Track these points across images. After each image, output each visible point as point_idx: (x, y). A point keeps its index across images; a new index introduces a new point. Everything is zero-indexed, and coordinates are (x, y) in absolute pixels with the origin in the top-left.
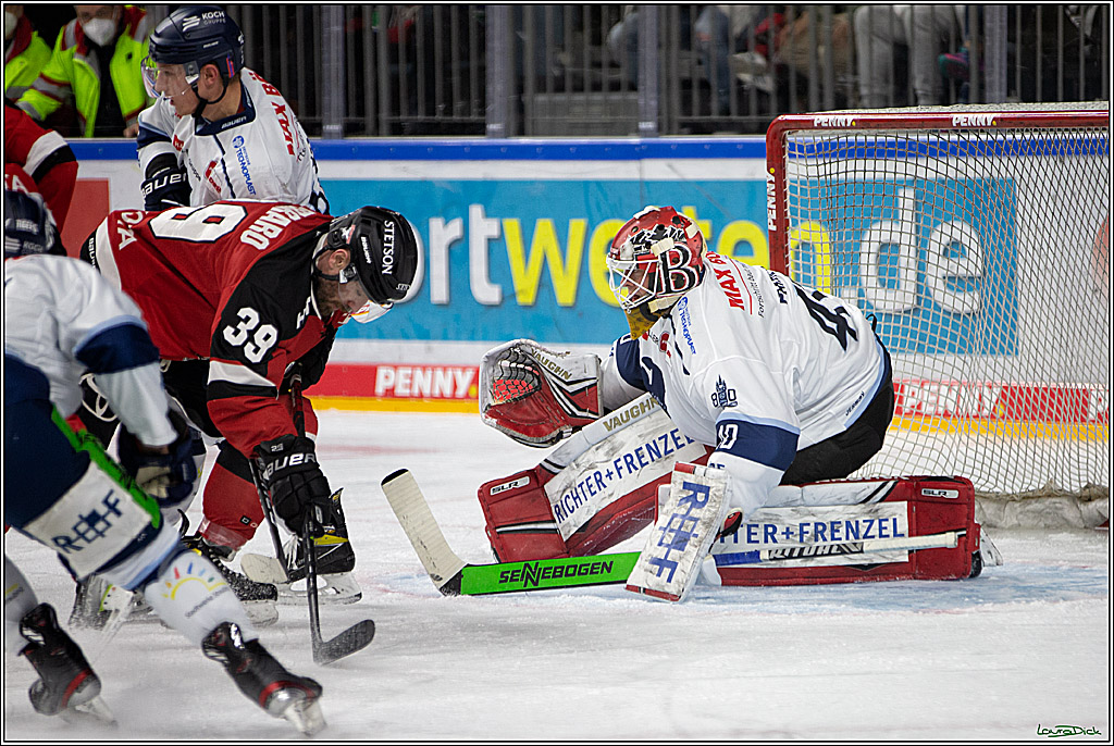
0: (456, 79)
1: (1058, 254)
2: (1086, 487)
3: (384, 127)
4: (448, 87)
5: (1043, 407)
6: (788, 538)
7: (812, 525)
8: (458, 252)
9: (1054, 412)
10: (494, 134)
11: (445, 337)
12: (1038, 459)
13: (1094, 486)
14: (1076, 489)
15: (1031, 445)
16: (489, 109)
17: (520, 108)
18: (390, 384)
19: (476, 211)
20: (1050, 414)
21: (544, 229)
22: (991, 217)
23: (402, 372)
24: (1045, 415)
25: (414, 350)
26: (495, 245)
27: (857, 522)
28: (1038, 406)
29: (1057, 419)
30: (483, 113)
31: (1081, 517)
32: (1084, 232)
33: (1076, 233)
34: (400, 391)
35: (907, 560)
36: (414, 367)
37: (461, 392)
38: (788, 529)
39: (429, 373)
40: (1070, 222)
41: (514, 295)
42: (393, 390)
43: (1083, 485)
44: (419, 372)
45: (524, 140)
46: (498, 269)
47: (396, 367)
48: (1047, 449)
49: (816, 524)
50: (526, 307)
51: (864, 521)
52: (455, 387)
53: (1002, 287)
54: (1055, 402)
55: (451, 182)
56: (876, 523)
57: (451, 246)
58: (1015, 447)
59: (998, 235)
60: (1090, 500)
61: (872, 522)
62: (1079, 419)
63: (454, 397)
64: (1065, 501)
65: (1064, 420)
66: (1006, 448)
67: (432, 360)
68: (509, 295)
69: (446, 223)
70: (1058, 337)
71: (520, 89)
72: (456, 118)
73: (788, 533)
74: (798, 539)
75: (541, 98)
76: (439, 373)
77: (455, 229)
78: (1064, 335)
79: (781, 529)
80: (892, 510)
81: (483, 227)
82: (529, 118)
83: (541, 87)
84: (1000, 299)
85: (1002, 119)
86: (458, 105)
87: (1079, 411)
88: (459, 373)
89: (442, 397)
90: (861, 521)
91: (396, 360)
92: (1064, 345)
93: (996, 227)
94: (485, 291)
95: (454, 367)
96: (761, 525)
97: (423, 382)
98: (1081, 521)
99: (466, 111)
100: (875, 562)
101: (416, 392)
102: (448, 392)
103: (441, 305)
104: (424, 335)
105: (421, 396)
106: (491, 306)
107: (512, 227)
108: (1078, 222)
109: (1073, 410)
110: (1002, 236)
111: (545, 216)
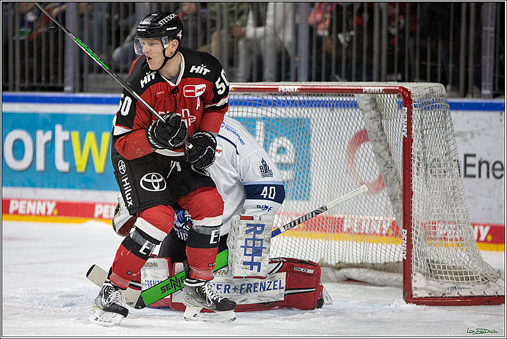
0: (51, 66)
1: (327, 153)
2: (338, 263)
3: (17, 88)
4: (48, 69)
5: (319, 225)
6: (235, 291)
7: (246, 285)
8: (50, 146)
9: (324, 227)
10: (68, 92)
11: (42, 186)
12: (316, 249)
13: (342, 262)
14: (333, 263)
15: (313, 242)
16: (66, 80)
17: (82, 80)
18: (16, 208)
19: (58, 128)
20: (322, 228)
21: (90, 137)
22: (296, 135)
23: (22, 203)
24: (320, 228)
25: (28, 192)
26: (67, 144)
27: (265, 283)
28: (317, 224)
29: (325, 231)
30: (63, 82)
31: (336, 277)
32: (339, 143)
33: (336, 143)
34: (21, 211)
35: (283, 300)
36: (27, 200)
37: (49, 212)
38: (235, 287)
39: (35, 203)
40: (333, 138)
41: (75, 167)
42: (17, 211)
43: (337, 262)
44: (30, 203)
45: (81, 95)
46: (68, 155)
47: (19, 200)
48: (320, 244)
49: (248, 285)
50: (81, 173)
51: (268, 282)
52: (47, 210)
53: (301, 168)
54: (325, 222)
55: (47, 114)
56: (273, 282)
57: (46, 144)
58: (305, 243)
59: (299, 143)
60: (340, 268)
61: (271, 282)
62: (335, 231)
63: (46, 215)
64: (328, 269)
65: (329, 231)
66: (301, 243)
67: (36, 197)
68: (73, 167)
69: (44, 133)
70: (326, 191)
71: (81, 71)
72: (51, 84)
73: (235, 289)
74: (239, 291)
75: (92, 76)
76: (39, 203)
77: (48, 136)
78: (330, 191)
79: (232, 287)
80: (279, 276)
81: (61, 135)
82: (85, 85)
83: (91, 70)
84: (300, 173)
85: (302, 89)
86: (52, 78)
87: (336, 227)
88: (49, 204)
89: (40, 214)
90: (266, 282)
91: (19, 197)
92: (329, 195)
93: (299, 139)
94: (62, 165)
95: (47, 201)
96: (224, 285)
97: (31, 207)
98: (336, 279)
99: (56, 81)
100: (270, 301)
101: (28, 212)
102: (43, 212)
103: (41, 172)
104: (33, 185)
105: (31, 214)
106: (64, 173)
107: (75, 135)
108: (337, 138)
109: (333, 227)
110: (301, 143)
111: (90, 130)
